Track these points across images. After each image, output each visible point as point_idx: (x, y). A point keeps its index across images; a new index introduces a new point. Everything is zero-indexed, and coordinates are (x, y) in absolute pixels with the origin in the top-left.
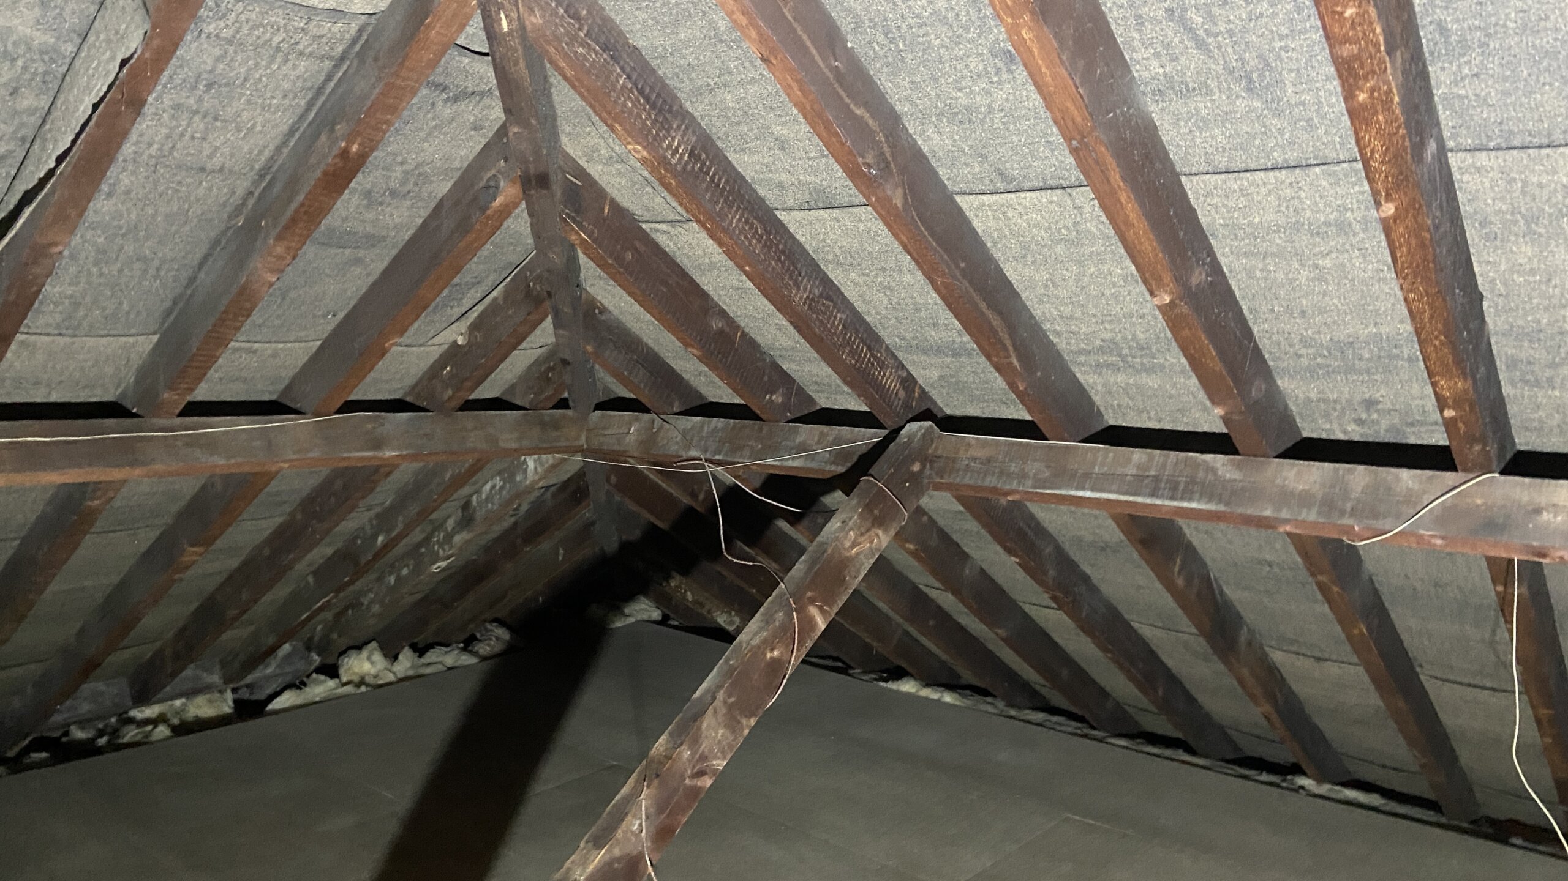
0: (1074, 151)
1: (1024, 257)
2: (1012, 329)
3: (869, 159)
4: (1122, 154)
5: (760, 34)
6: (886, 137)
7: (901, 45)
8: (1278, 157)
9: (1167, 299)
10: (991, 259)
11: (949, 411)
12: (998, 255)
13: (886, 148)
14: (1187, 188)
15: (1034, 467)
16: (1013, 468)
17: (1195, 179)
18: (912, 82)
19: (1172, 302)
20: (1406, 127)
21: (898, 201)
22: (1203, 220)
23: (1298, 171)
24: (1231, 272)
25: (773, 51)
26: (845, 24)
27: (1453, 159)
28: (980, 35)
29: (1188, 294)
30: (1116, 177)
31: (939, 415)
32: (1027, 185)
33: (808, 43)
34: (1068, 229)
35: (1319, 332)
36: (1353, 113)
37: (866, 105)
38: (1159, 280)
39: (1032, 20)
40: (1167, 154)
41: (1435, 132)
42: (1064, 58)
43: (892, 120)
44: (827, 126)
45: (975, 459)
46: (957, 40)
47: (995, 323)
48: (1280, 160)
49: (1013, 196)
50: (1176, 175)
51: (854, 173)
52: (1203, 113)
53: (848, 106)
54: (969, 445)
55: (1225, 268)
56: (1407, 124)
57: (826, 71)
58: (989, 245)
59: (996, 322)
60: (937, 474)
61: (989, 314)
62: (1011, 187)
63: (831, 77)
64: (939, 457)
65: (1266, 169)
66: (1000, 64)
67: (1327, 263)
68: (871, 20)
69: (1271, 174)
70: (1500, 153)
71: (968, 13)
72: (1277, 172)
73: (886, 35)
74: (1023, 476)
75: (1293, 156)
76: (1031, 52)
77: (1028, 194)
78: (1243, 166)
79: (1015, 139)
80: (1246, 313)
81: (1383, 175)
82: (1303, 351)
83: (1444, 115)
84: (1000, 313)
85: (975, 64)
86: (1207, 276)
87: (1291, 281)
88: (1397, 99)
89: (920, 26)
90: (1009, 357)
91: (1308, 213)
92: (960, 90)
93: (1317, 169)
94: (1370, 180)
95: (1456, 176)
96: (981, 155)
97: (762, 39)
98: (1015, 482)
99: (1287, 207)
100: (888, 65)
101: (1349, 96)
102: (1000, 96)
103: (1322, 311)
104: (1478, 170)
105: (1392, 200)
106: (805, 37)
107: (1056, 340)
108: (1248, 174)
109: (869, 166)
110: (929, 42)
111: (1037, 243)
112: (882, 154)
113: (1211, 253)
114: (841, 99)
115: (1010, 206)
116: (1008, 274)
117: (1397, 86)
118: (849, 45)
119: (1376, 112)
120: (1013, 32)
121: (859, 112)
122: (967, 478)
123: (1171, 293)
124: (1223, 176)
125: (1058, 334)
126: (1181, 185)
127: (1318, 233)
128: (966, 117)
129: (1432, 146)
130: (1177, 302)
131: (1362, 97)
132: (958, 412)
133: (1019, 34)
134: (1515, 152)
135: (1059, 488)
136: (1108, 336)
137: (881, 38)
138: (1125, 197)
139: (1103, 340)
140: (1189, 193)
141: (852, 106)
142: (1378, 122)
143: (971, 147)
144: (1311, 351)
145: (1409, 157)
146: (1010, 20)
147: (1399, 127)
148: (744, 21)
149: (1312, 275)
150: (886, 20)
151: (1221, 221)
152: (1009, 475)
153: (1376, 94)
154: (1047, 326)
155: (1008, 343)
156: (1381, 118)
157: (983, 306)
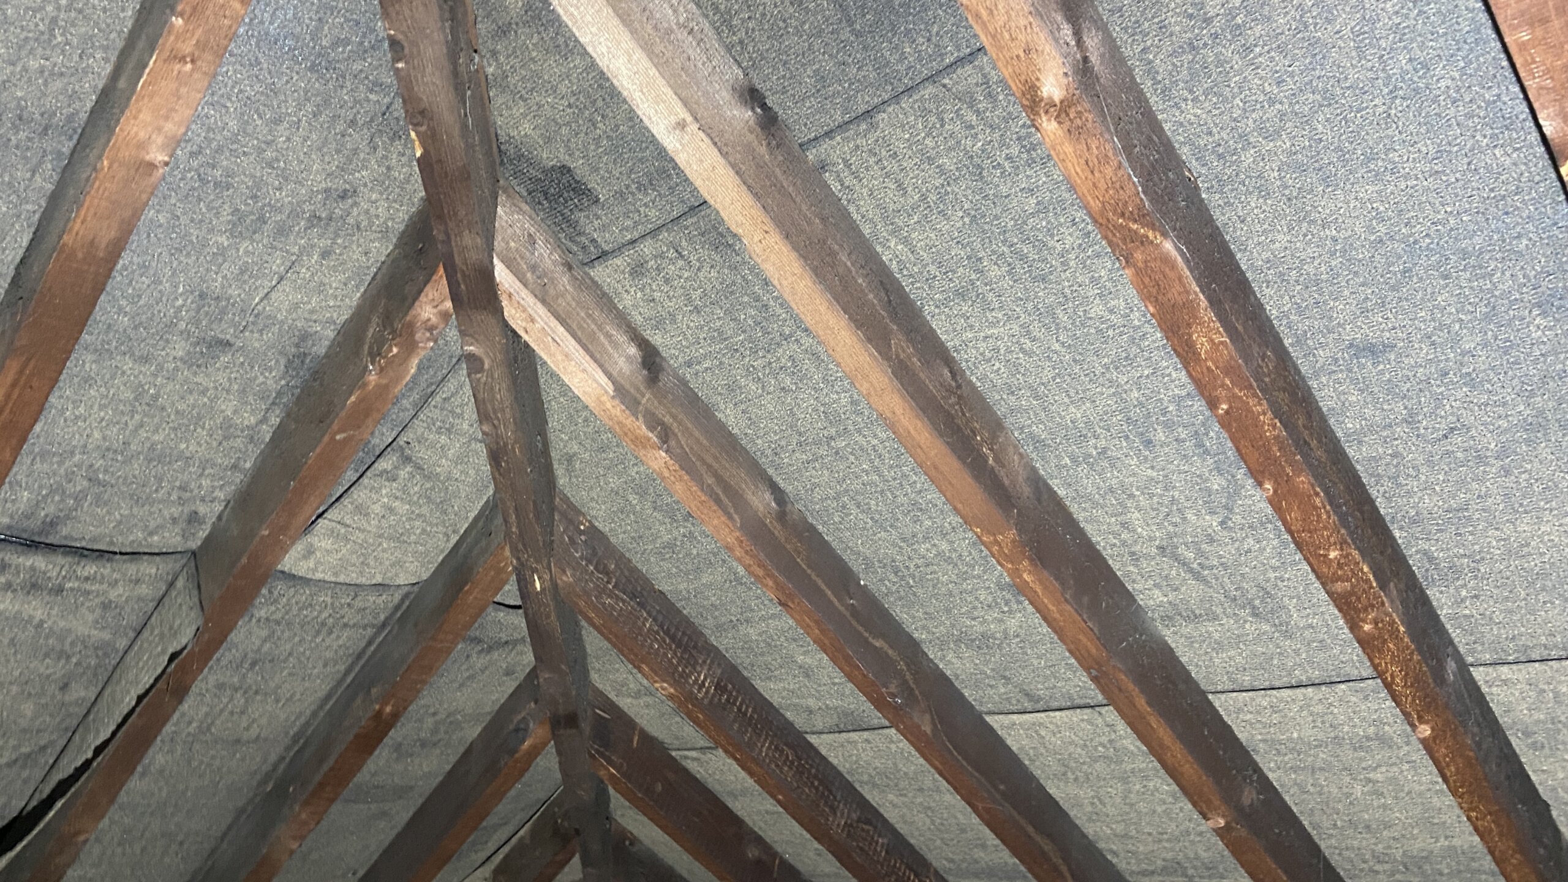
0: (1094, 679)
1: (1064, 774)
3: (893, 689)
4: (1142, 678)
5: (776, 582)
6: (907, 665)
7: (911, 581)
8: (1299, 675)
9: (1222, 822)
10: (1031, 778)
12: (1037, 773)
13: (908, 677)
14: (1217, 704)
17: (1223, 697)
18: (926, 613)
19: (1227, 823)
20: (1420, 654)
21: (927, 728)
22: (1242, 736)
24: (1281, 786)
25: (790, 596)
26: (856, 566)
28: (985, 572)
29: (1243, 815)
30: (1141, 702)
32: (1056, 704)
33: (823, 587)
34: (1104, 747)
36: (1365, 643)
37: (883, 636)
38: (1209, 802)
39: (1031, 564)
40: (1188, 673)
41: (1450, 650)
42: (1068, 597)
43: (912, 649)
44: (847, 659)
46: (964, 577)
47: (1046, 848)
49: (1043, 715)
50: (1203, 694)
51: (879, 703)
52: (1216, 636)
53: (866, 640)
55: (1275, 784)
56: (1419, 650)
57: (842, 609)
58: (1027, 763)
59: (1047, 846)
61: (1038, 838)
62: (1039, 706)
63: (848, 614)
65: (1292, 687)
66: (1009, 596)
67: (1379, 777)
68: (880, 561)
69: (1298, 691)
70: (1521, 666)
71: (970, 554)
72: (1303, 690)
73: (896, 573)
75: (1316, 675)
76: (1036, 592)
77: (1057, 713)
78: (1267, 684)
79: (1035, 662)
80: (1309, 829)
81: (1410, 698)
83: (1455, 634)
84: (1050, 837)
85: (983, 595)
86: (1259, 793)
87: (1348, 795)
88: (1402, 629)
89: (927, 565)
92: (974, 619)
94: (1398, 704)
95: (1485, 689)
96: (1004, 677)
97: (779, 587)
100: (901, 599)
101: (1354, 627)
102: (1012, 624)
104: (1505, 682)
105: (1427, 722)
106: (819, 582)
109: (893, 696)
110: (938, 579)
111: (1075, 761)
112: (906, 682)
113: (1257, 770)
114: (861, 634)
115: (1040, 724)
116: (1051, 792)
117: (1398, 616)
118: (862, 583)
119: (1385, 641)
120: (1015, 573)
121: (878, 643)
123: (1223, 816)
126: (1210, 703)
127: (1361, 747)
128: (984, 643)
129: (1451, 666)
130: (1234, 825)
131: (1367, 627)
133: (1020, 577)
137: (892, 577)
138: (1154, 721)
140: (1220, 709)
141: (870, 639)
142: (1389, 650)
143: (993, 670)
145: (1430, 681)
146: (1010, 566)
147: (1412, 654)
148: (760, 572)
150: (893, 561)
153: (1380, 625)
154: (1101, 845)
155: (1064, 868)
156: (1391, 646)
157: (1030, 830)
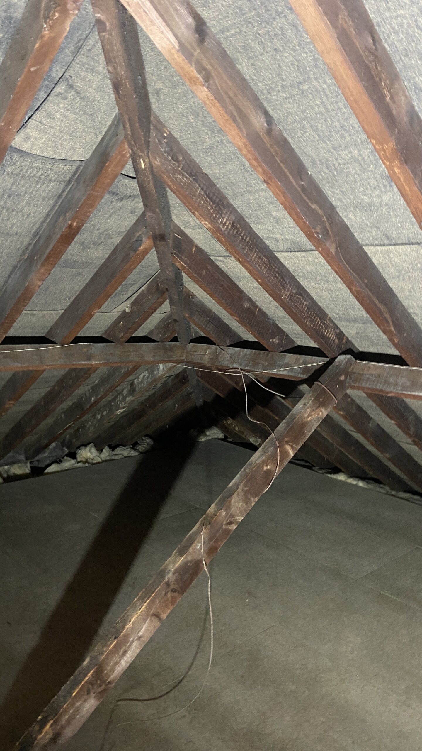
1: (399, 276)
2: (391, 313)
3: (318, 230)
5: (263, 170)
6: (327, 218)
7: (335, 173)
10: (382, 278)
11: (361, 349)
12: (385, 275)
13: (327, 224)
15: (402, 381)
16: (392, 380)
18: (341, 191)
21: (333, 250)
25: (270, 178)
26: (307, 163)
28: (375, 169)
31: (356, 351)
32: (400, 242)
33: (288, 174)
37: (317, 203)
39: (400, 163)
42: (417, 182)
43: (331, 211)
44: (296, 213)
45: (372, 375)
46: (363, 171)
49: (393, 247)
51: (310, 237)
53: (307, 204)
54: (369, 368)
57: (297, 187)
58: (381, 270)
60: (353, 381)
61: (380, 305)
62: (392, 243)
63: (299, 189)
64: (354, 373)
66: (386, 183)
68: (320, 161)
71: (369, 157)
73: (328, 168)
74: (396, 384)
76: (400, 179)
79: (394, 220)
84: (386, 305)
85: (372, 182)
89: (345, 164)
90: (389, 326)
92: (365, 195)
96: (377, 227)
97: (264, 172)
98: (392, 388)
100: (329, 183)
102: (386, 198)
106: (286, 171)
109: (318, 233)
110: (350, 172)
111: (405, 270)
112: (325, 227)
114: (305, 201)
115: (391, 252)
116: (390, 285)
118: (309, 173)
120: (390, 168)
121: (313, 206)
122: (368, 384)
128: (368, 208)
132: (366, 350)
133: (393, 170)
137: (326, 170)
141: (310, 204)
143: (371, 223)
146: (388, 163)
148: (255, 164)
150: (327, 161)
152: (389, 384)
155: (390, 320)
157: (377, 301)
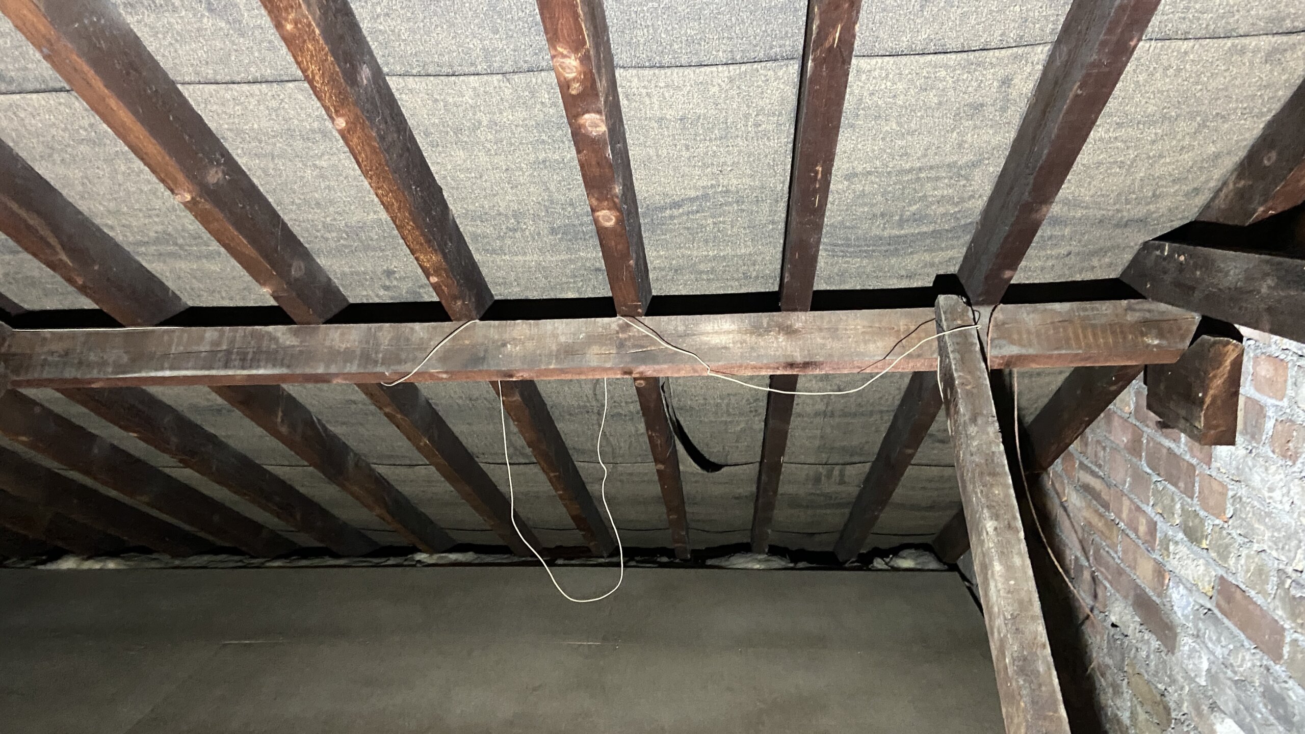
4: (99, 62)
8: (254, 72)
9: (188, 197)
14: (186, 94)
17: (191, 87)
19: (193, 198)
20: (333, 55)
22: (212, 125)
23: (275, 85)
24: (249, 170)
27: (392, 82)
29: (206, 191)
30: (98, 84)
35: (335, 219)
36: (288, 40)
38: (175, 181)
40: (156, 64)
47: (31, 222)
48: (258, 75)
50: (173, 83)
55: (243, 168)
59: (33, 220)
65: (249, 82)
67: (324, 164)
69: (255, 87)
70: (422, 79)
72: (258, 86)
75: (268, 73)
77: (34, 96)
78: (228, 78)
80: (274, 205)
81: (328, 95)
82: (328, 235)
86: (225, 174)
88: (317, 32)
91: (296, 122)
93: (291, 85)
94: (319, 99)
95: (397, 95)
99: (277, 116)
101: (279, 26)
103: (332, 202)
105: (342, 116)
107: (111, 234)
108: (235, 86)
113: (226, 154)
117: (314, 19)
119: (304, 41)
123: (189, 192)
124: (214, 87)
125: (112, 228)
126: (180, 94)
129: (365, 73)
130: (198, 199)
131: (289, 27)
134: (432, 78)
135: (140, 371)
136: (160, 228)
139: (156, 232)
140: (189, 100)
142: (308, 49)
144: (334, 234)
145: (342, 81)
147: (326, 55)
149: (315, 173)
151: (226, 126)
153: (299, 26)
154: (97, 221)
156: (310, 46)
